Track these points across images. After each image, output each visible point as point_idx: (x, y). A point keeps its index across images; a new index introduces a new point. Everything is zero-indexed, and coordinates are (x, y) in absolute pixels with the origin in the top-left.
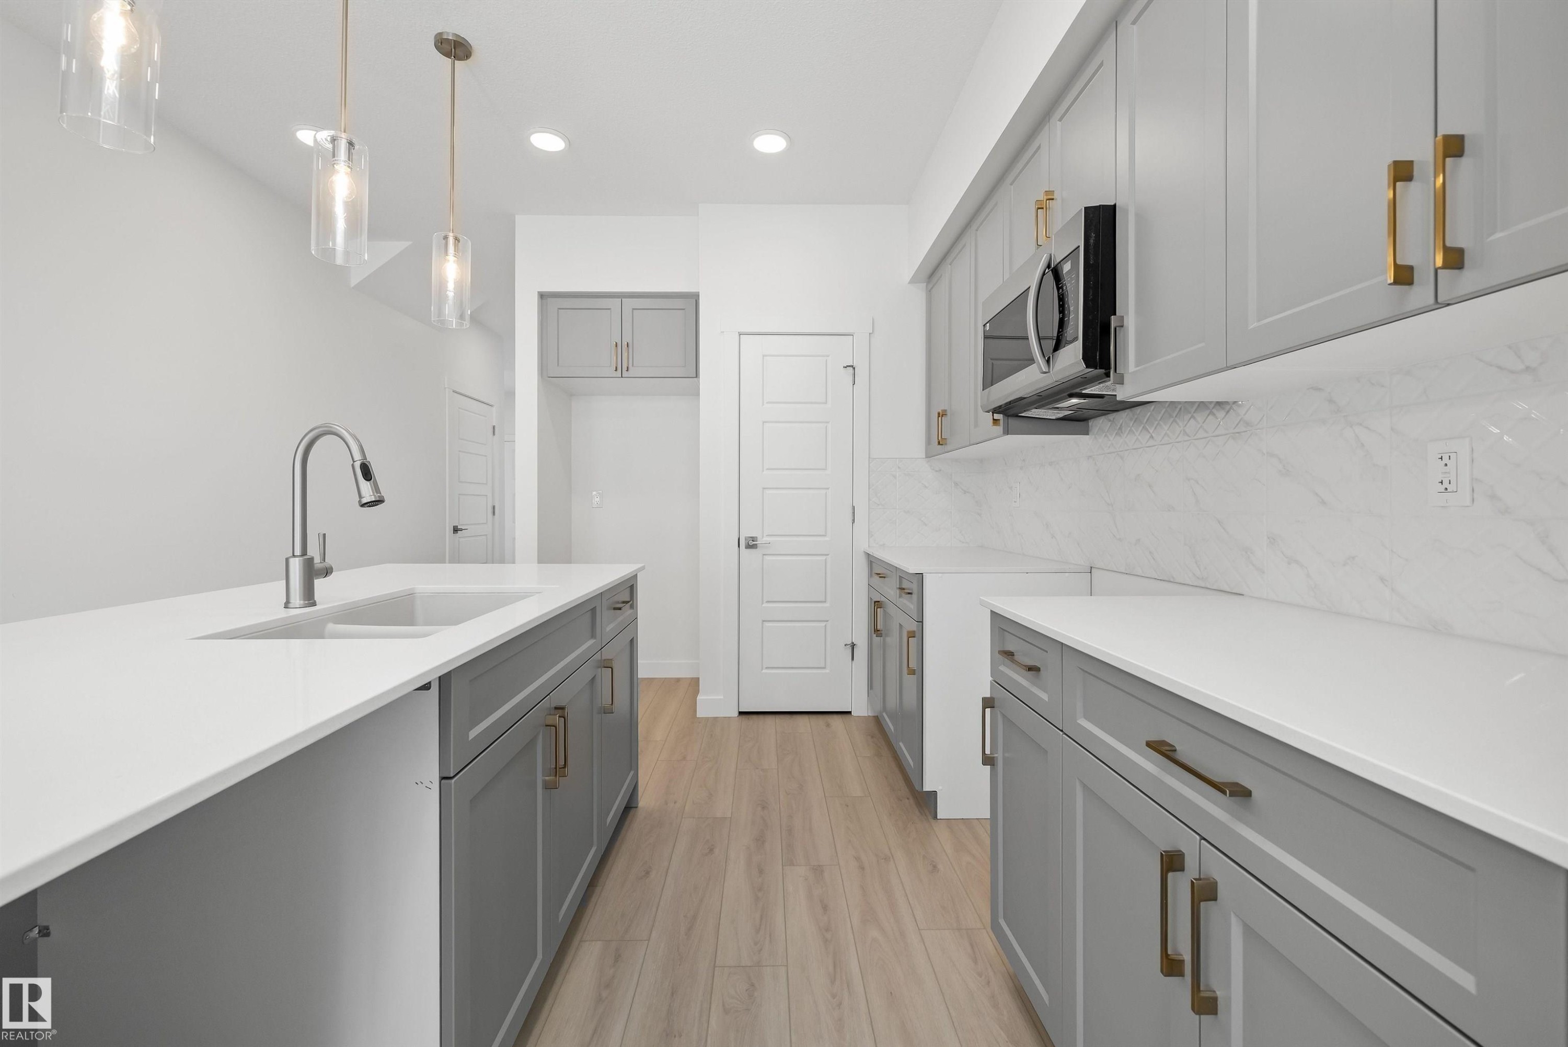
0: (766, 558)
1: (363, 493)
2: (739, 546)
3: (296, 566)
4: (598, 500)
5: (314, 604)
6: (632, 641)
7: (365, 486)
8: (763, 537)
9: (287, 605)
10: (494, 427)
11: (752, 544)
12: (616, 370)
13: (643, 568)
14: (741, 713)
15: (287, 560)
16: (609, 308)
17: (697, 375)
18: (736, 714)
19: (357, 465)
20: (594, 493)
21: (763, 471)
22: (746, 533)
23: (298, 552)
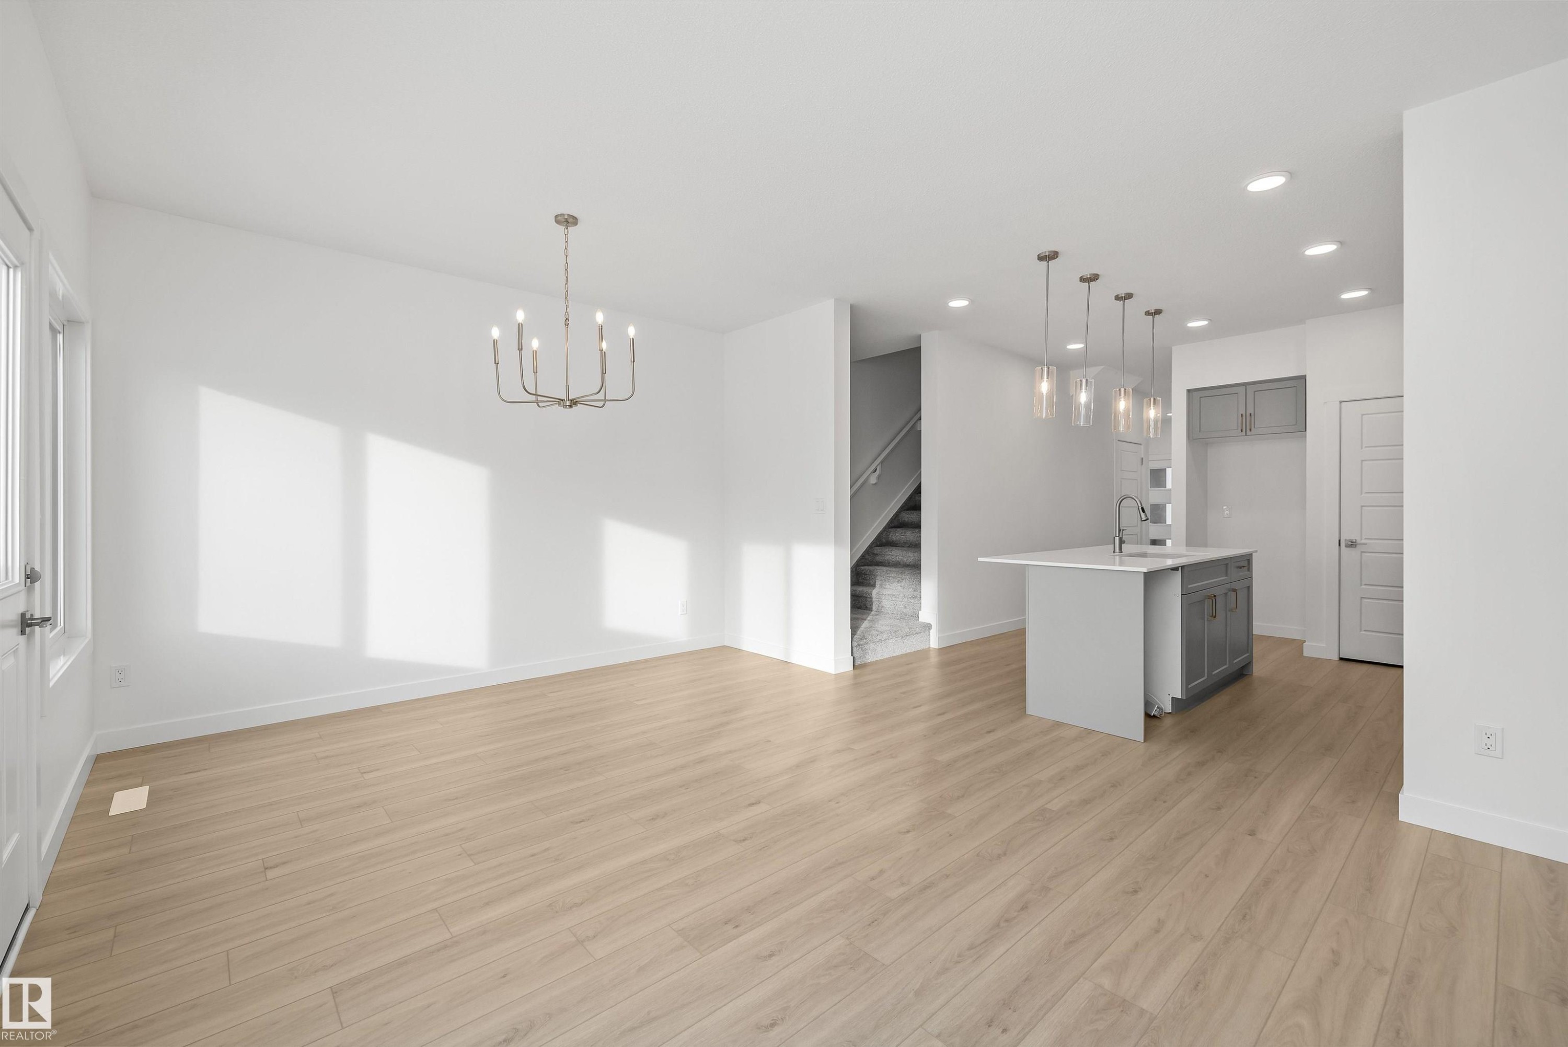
0: (1364, 554)
1: (1142, 517)
2: (1340, 545)
3: (1117, 539)
4: (1227, 512)
5: (1122, 552)
6: (1248, 587)
7: (1143, 514)
8: (1361, 539)
9: (1114, 552)
10: (1142, 459)
11: (1352, 544)
12: (1242, 431)
13: (1256, 552)
14: (1341, 659)
15: (1114, 538)
16: (1236, 392)
17: (1306, 431)
18: (1336, 658)
19: (1140, 508)
20: (1224, 507)
21: (1362, 494)
22: (1346, 536)
23: (1117, 535)
